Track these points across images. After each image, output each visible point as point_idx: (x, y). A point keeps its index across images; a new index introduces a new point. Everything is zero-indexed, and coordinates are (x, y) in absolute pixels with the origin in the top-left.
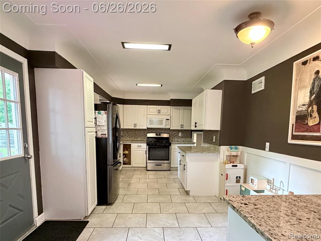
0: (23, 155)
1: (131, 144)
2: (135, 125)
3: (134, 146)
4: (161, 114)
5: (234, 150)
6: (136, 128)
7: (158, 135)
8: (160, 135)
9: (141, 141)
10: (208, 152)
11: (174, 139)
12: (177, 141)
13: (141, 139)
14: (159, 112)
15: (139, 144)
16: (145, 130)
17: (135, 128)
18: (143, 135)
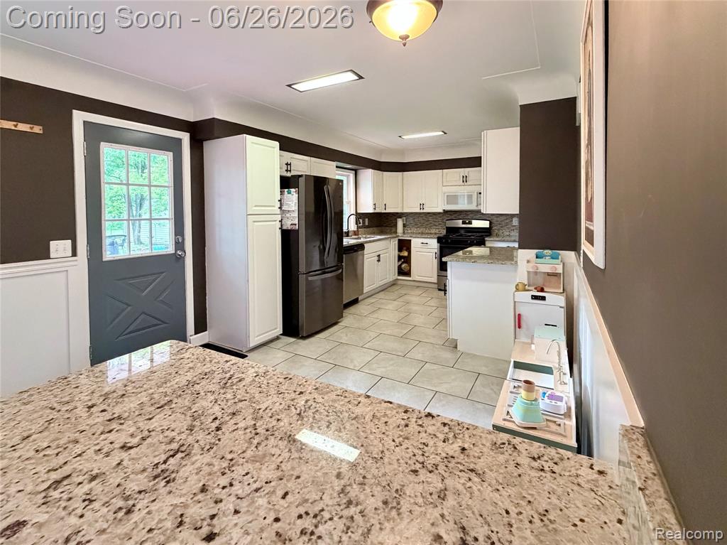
0: (174, 252)
1: (410, 240)
2: (422, 205)
3: (416, 243)
4: (468, 183)
5: (548, 260)
6: (424, 211)
7: (467, 224)
8: (470, 223)
9: (429, 235)
10: (490, 261)
11: (501, 231)
12: (509, 236)
13: (437, 230)
14: (465, 179)
15: (425, 241)
16: (440, 213)
17: (422, 211)
18: (440, 224)
